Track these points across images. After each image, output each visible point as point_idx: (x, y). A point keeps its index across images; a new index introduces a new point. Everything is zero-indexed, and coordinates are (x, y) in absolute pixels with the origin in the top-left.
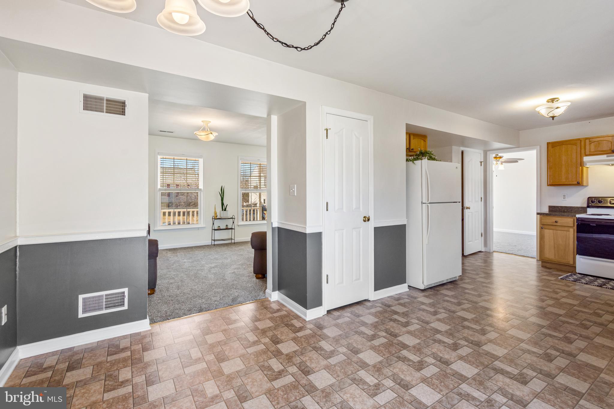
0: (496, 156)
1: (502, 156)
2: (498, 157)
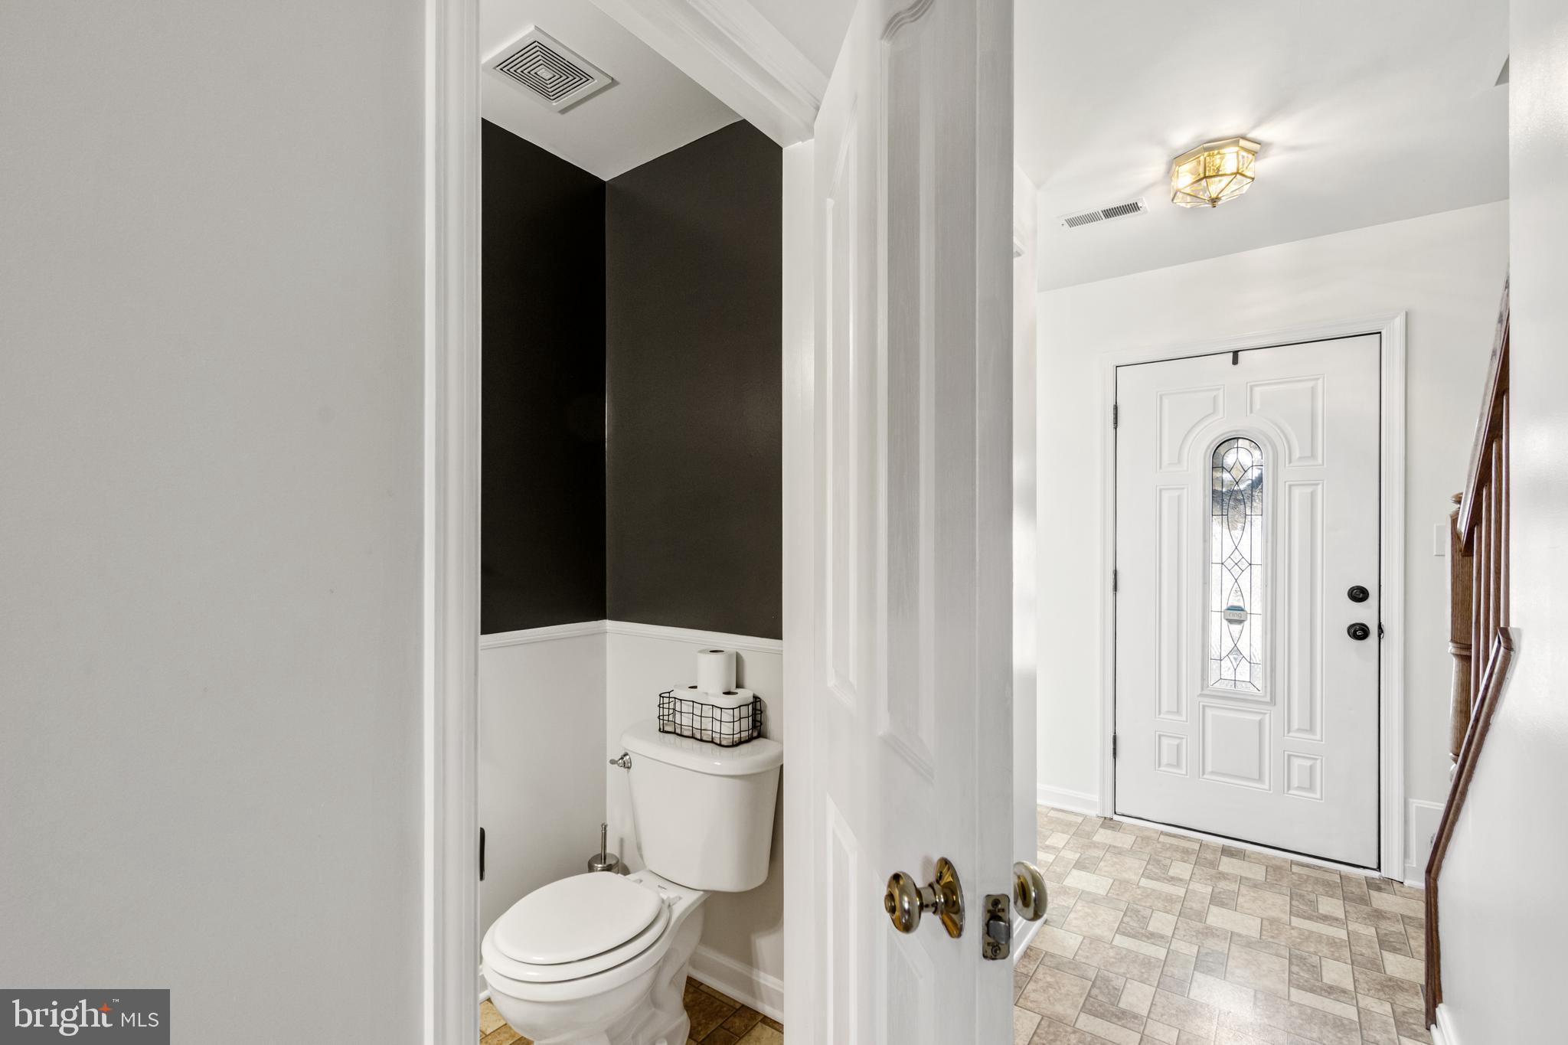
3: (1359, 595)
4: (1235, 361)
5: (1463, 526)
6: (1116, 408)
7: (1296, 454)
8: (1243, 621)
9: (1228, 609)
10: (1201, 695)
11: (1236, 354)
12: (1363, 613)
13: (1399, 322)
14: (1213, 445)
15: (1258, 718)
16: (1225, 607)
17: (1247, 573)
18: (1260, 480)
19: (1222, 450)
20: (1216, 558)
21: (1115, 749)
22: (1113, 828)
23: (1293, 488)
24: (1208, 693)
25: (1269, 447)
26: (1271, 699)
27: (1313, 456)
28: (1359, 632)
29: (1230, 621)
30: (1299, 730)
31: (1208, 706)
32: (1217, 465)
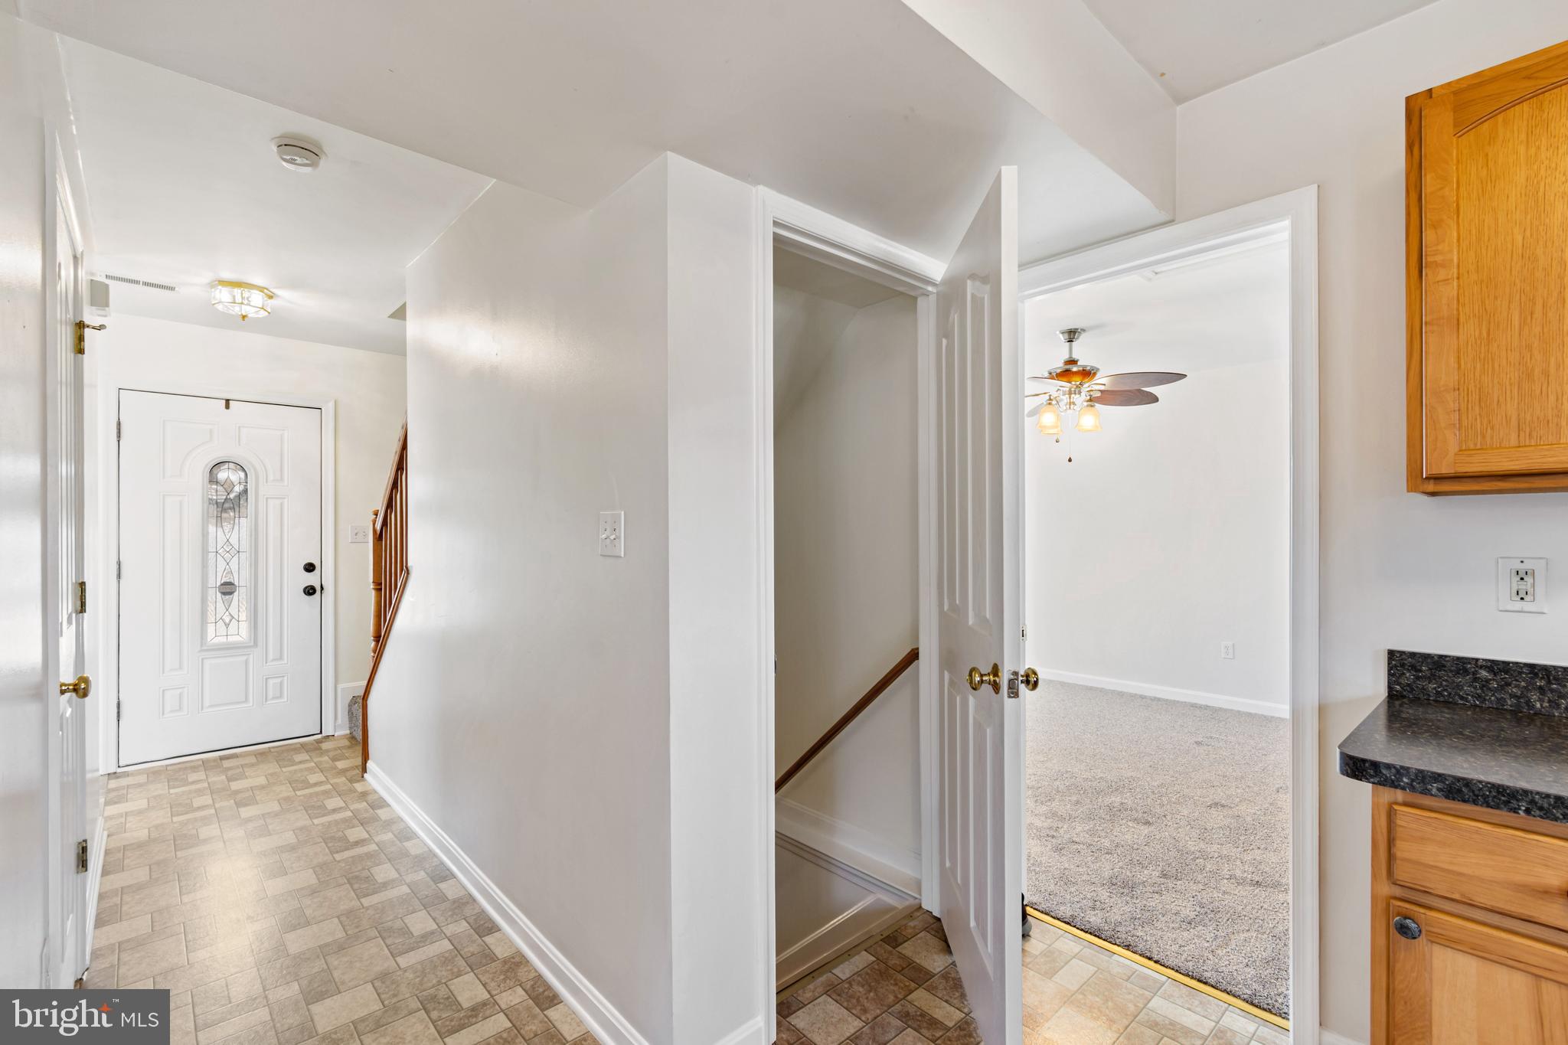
0: (1068, 367)
1: (1093, 368)
2: (1075, 369)
3: (310, 568)
4: (227, 407)
5: (378, 527)
6: (119, 424)
7: (271, 477)
8: (233, 592)
9: (222, 585)
10: (200, 651)
11: (227, 401)
12: (312, 579)
13: (331, 405)
14: (209, 465)
15: (245, 658)
16: (218, 584)
17: (236, 558)
18: (246, 491)
19: (215, 471)
20: (212, 548)
21: (118, 713)
22: (118, 777)
23: (269, 500)
24: (205, 648)
25: (252, 470)
26: (254, 643)
27: (282, 479)
28: (310, 591)
29: (224, 594)
30: (273, 660)
31: (206, 658)
32: (213, 480)
